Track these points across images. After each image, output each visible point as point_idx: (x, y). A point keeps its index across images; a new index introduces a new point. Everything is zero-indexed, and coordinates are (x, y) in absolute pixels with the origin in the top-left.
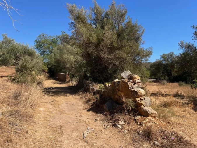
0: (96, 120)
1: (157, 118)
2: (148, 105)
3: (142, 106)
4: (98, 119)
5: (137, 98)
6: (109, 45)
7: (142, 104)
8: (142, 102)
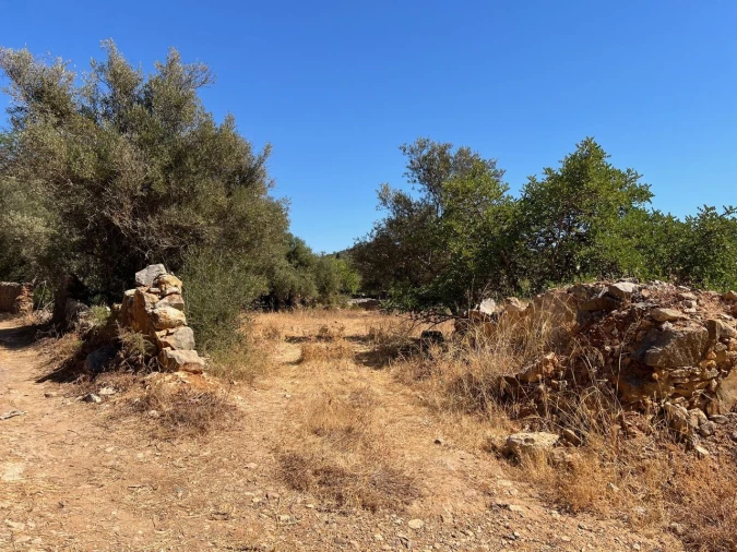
0: (47, 396)
1: (204, 374)
2: (183, 345)
3: (168, 349)
4: (54, 394)
5: (159, 330)
6: (142, 190)
7: (167, 345)
8: (169, 340)
